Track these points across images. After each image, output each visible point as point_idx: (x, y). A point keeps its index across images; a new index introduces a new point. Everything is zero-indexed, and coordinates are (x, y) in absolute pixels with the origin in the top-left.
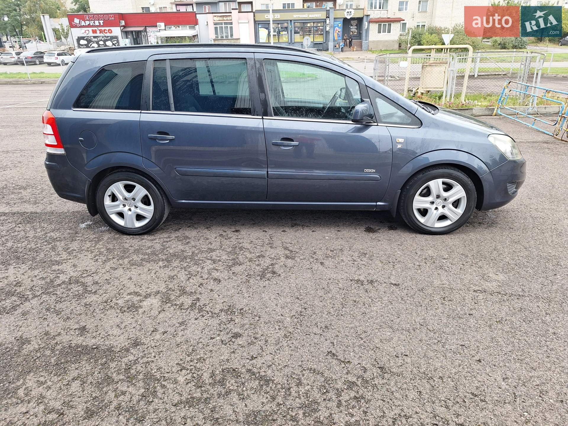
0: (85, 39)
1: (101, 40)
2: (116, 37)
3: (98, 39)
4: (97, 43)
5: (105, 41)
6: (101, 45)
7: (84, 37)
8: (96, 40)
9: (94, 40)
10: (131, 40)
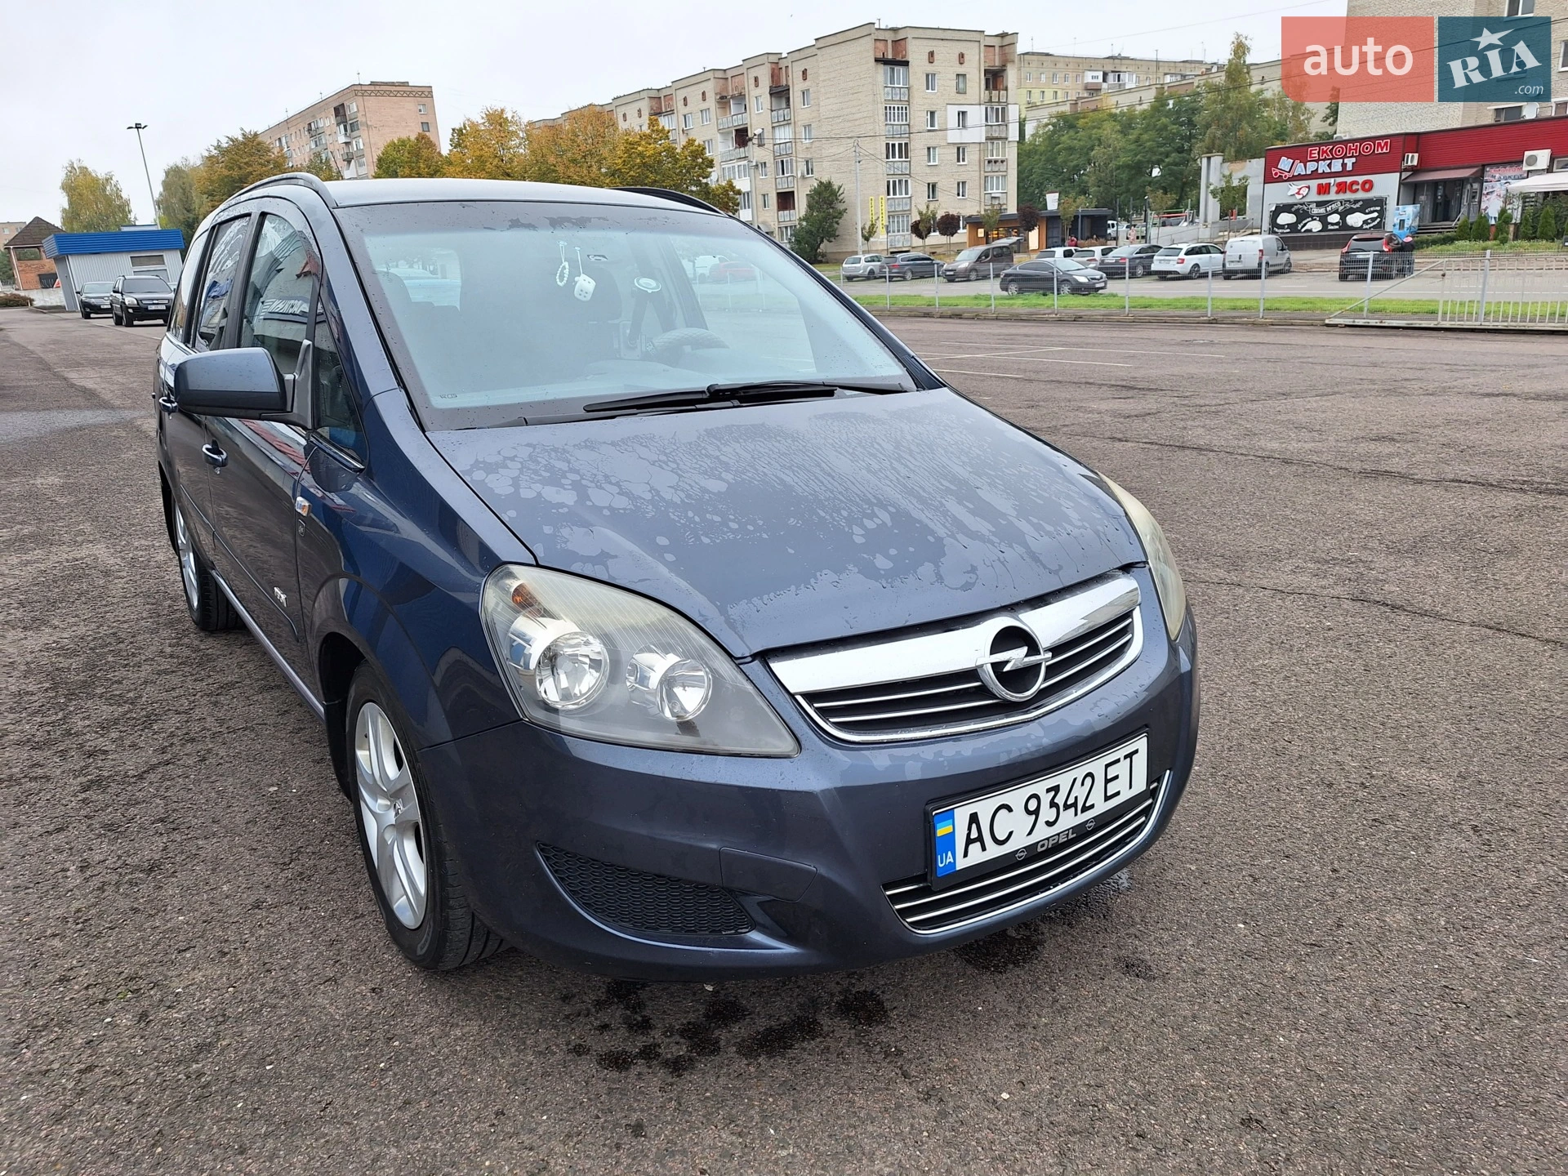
0: (1293, 209)
1: (1336, 212)
2: (1381, 202)
3: (1328, 209)
4: (1323, 219)
5: (1343, 215)
6: (1332, 224)
7: (1292, 205)
8: (1322, 211)
9: (1316, 211)
10: (1423, 208)
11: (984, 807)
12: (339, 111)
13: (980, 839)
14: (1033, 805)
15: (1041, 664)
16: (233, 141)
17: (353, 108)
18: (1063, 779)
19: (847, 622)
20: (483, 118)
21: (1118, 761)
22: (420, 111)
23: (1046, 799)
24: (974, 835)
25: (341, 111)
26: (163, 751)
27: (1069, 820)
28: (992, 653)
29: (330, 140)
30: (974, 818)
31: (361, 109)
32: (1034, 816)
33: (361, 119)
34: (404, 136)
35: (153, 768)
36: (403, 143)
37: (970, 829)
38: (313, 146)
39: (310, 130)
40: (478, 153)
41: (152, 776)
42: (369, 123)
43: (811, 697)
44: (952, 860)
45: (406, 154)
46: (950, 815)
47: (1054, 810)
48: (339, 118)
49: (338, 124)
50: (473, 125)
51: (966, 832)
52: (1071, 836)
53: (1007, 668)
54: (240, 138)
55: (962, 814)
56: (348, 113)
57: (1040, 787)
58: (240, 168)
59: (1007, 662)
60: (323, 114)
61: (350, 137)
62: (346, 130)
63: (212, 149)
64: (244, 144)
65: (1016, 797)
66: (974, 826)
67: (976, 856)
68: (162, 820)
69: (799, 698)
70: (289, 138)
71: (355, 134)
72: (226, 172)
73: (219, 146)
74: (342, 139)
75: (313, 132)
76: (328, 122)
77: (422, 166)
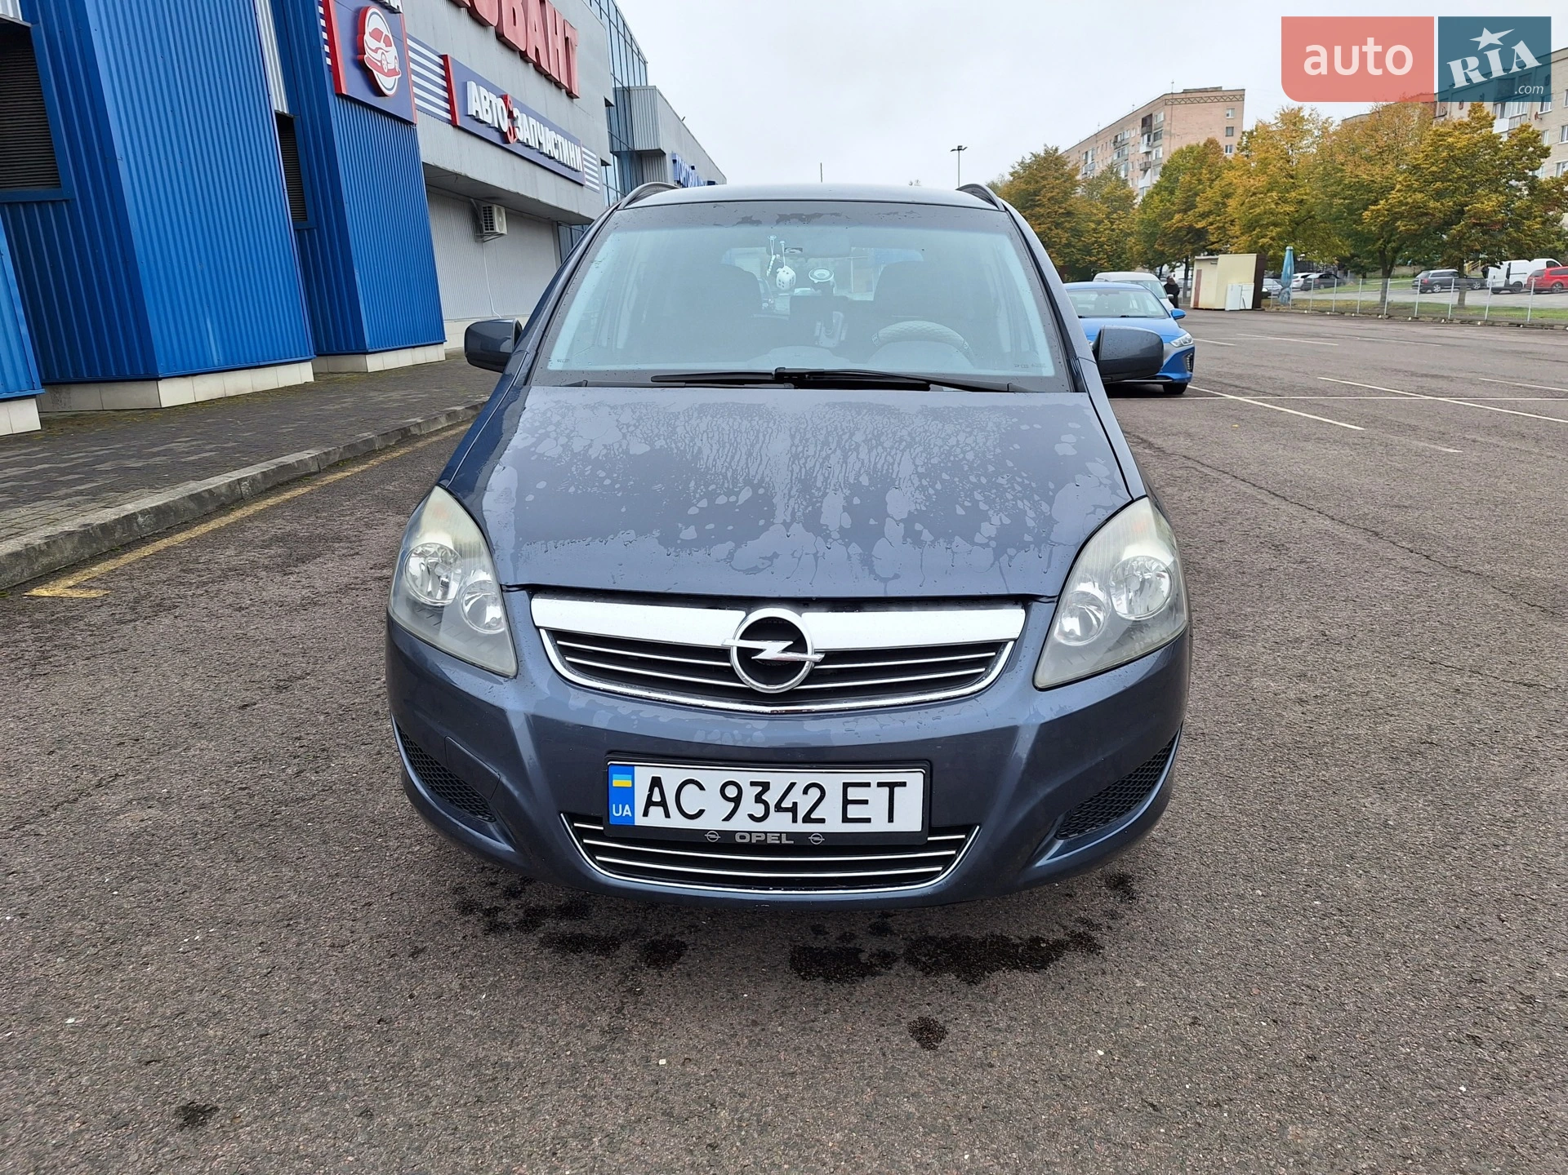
11: (672, 777)
12: (1147, 122)
13: (663, 803)
14: (731, 792)
15: (804, 662)
16: (1035, 156)
17: (1160, 117)
18: (778, 780)
19: (613, 577)
20: (1276, 118)
21: (868, 785)
22: (1228, 115)
23: (750, 793)
24: (656, 798)
25: (1148, 121)
27: (779, 823)
28: (742, 637)
29: (1132, 150)
30: (656, 782)
31: (1168, 118)
32: (732, 805)
33: (1166, 128)
34: (1194, 143)
36: (1191, 149)
37: (651, 790)
38: (1115, 158)
39: (1115, 142)
40: (1263, 155)
42: (1173, 131)
43: (556, 634)
44: (629, 813)
45: (1192, 162)
46: (630, 771)
47: (761, 807)
48: (1145, 128)
49: (1143, 135)
50: (1265, 126)
51: (647, 793)
52: (784, 841)
53: (760, 656)
54: (1042, 154)
55: (644, 774)
56: (1154, 123)
57: (744, 777)
58: (1037, 182)
59: (760, 651)
60: (1131, 126)
61: (1151, 146)
62: (1149, 140)
63: (1016, 165)
64: (1045, 159)
65: (713, 778)
66: (656, 790)
67: (656, 819)
69: (543, 632)
70: (1095, 152)
71: (1157, 143)
72: (1023, 186)
73: (1022, 162)
74: (1144, 149)
75: (1118, 144)
76: (1134, 133)
77: (1204, 171)
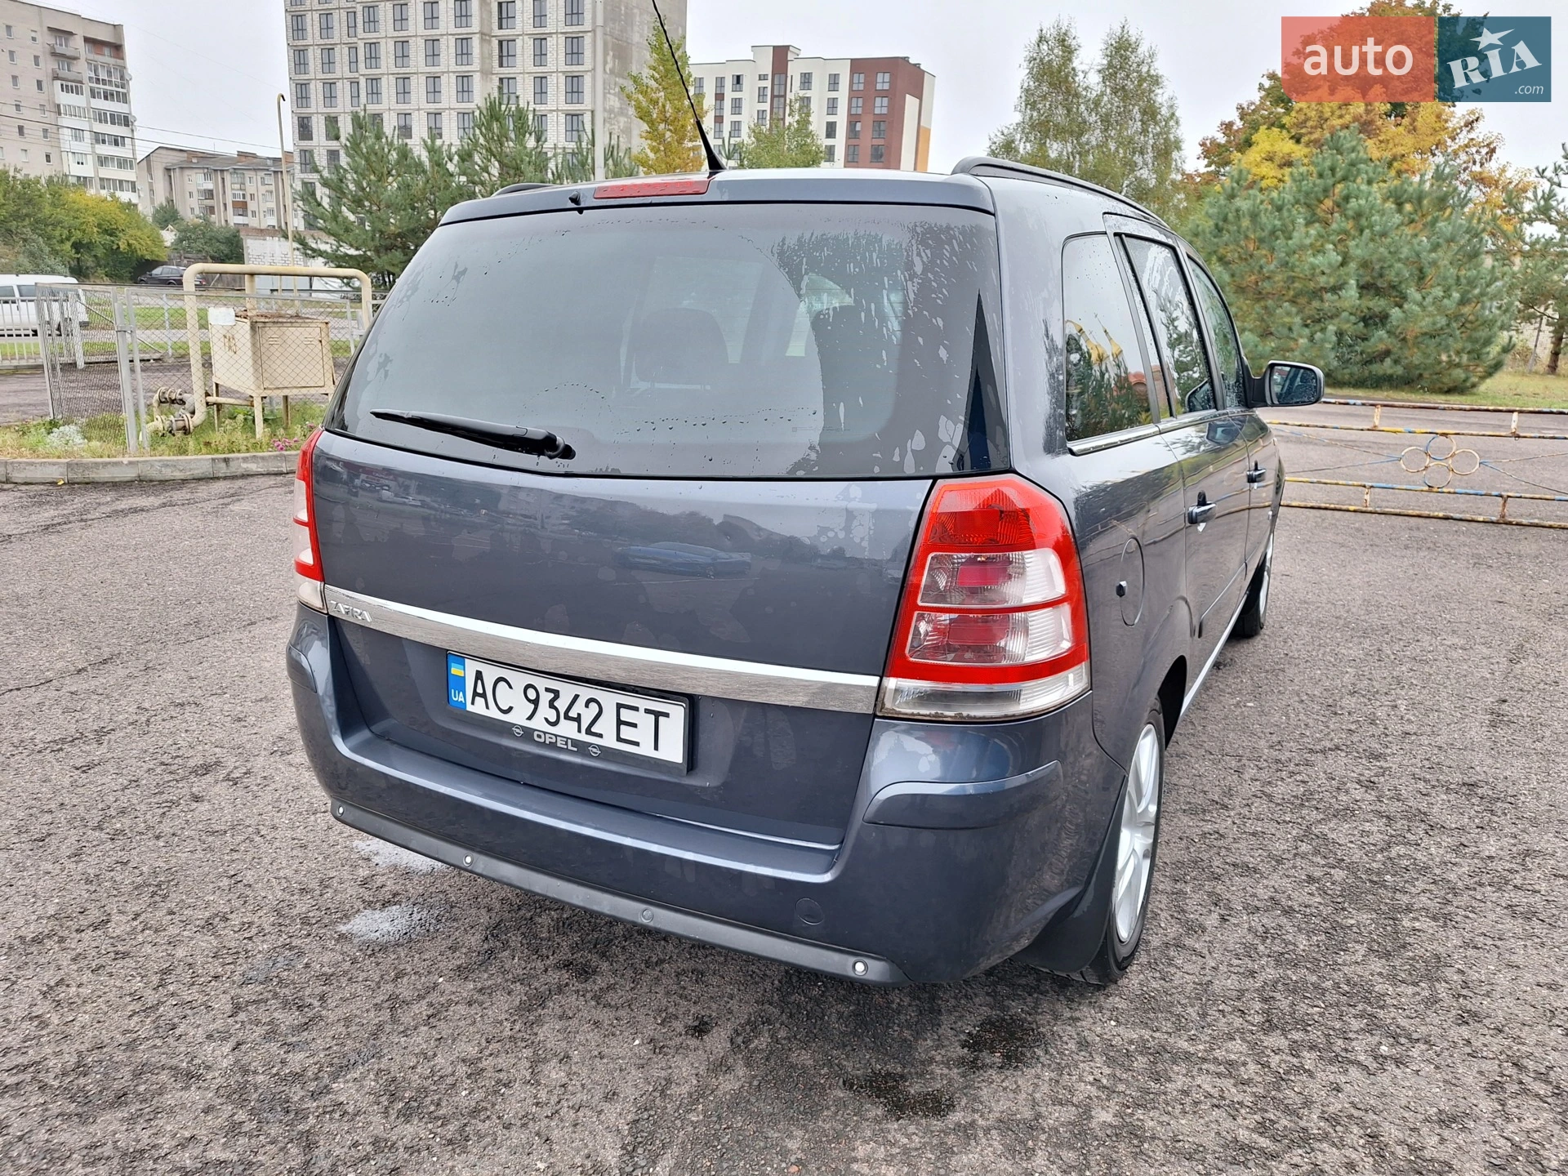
26: (1307, 764)
35: (1323, 751)
41: (1328, 745)
68: (1336, 714)
